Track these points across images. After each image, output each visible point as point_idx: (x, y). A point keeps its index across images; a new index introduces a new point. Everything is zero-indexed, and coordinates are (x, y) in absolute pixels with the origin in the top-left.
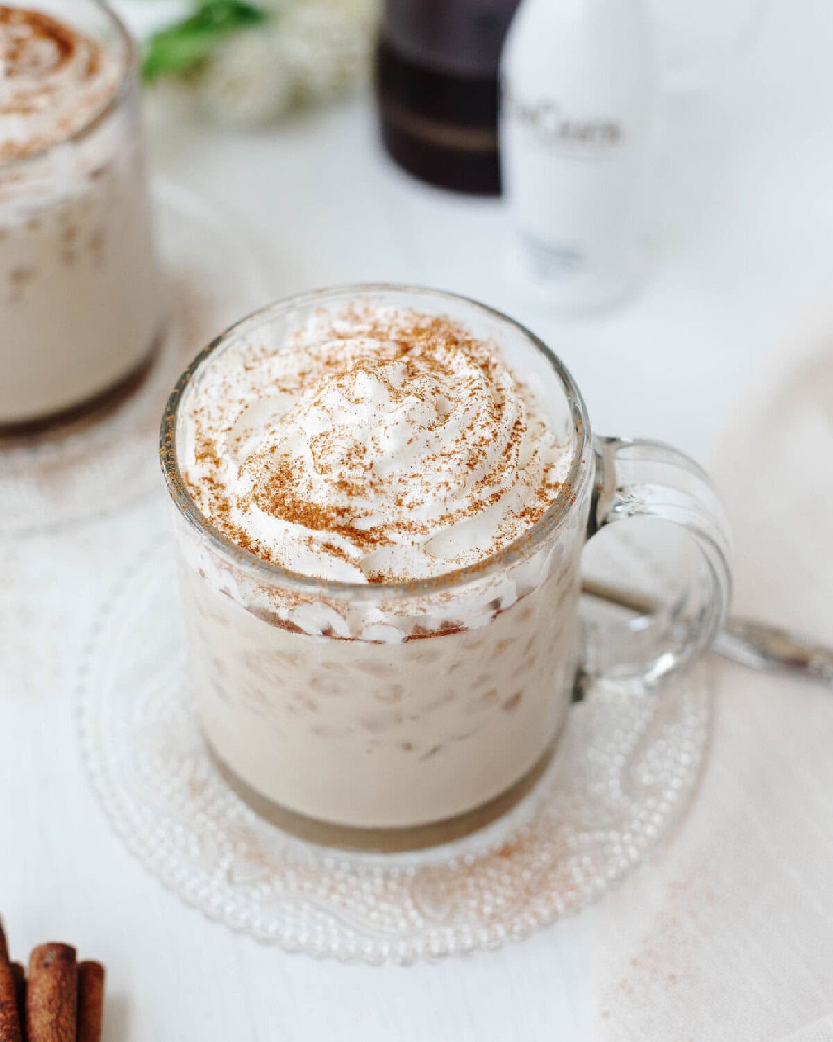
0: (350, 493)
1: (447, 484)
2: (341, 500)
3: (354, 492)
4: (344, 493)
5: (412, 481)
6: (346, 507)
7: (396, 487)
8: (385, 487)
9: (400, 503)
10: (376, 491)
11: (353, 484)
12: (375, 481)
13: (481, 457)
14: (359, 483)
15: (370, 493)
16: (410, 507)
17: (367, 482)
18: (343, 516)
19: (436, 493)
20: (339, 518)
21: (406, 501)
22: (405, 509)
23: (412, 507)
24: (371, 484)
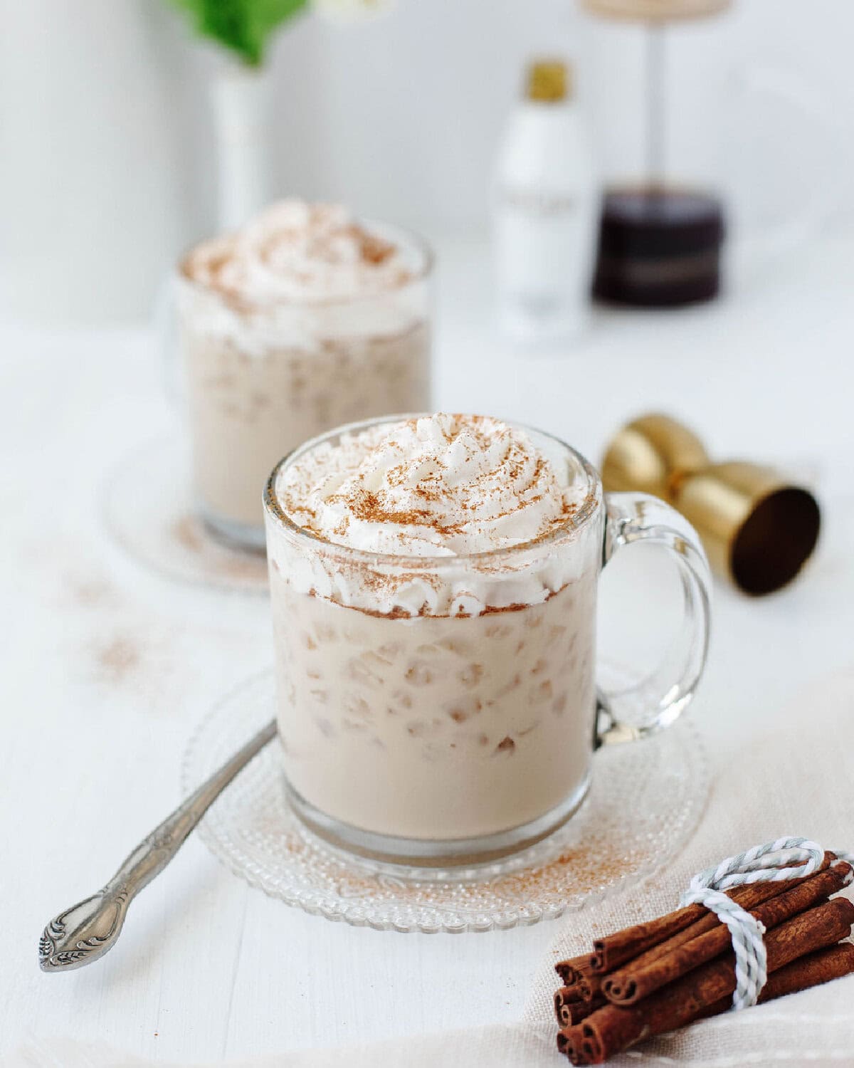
0: (428, 499)
1: (498, 489)
2: (422, 504)
3: (431, 498)
4: (423, 498)
5: (472, 489)
6: (426, 510)
7: (460, 496)
8: (453, 496)
9: (465, 507)
10: (448, 497)
11: (429, 492)
12: (446, 490)
13: (519, 471)
14: (434, 491)
15: (444, 498)
16: (473, 509)
17: (440, 490)
18: (425, 517)
19: (492, 494)
20: (422, 517)
21: (469, 504)
22: (469, 511)
23: (475, 508)
24: (444, 491)
